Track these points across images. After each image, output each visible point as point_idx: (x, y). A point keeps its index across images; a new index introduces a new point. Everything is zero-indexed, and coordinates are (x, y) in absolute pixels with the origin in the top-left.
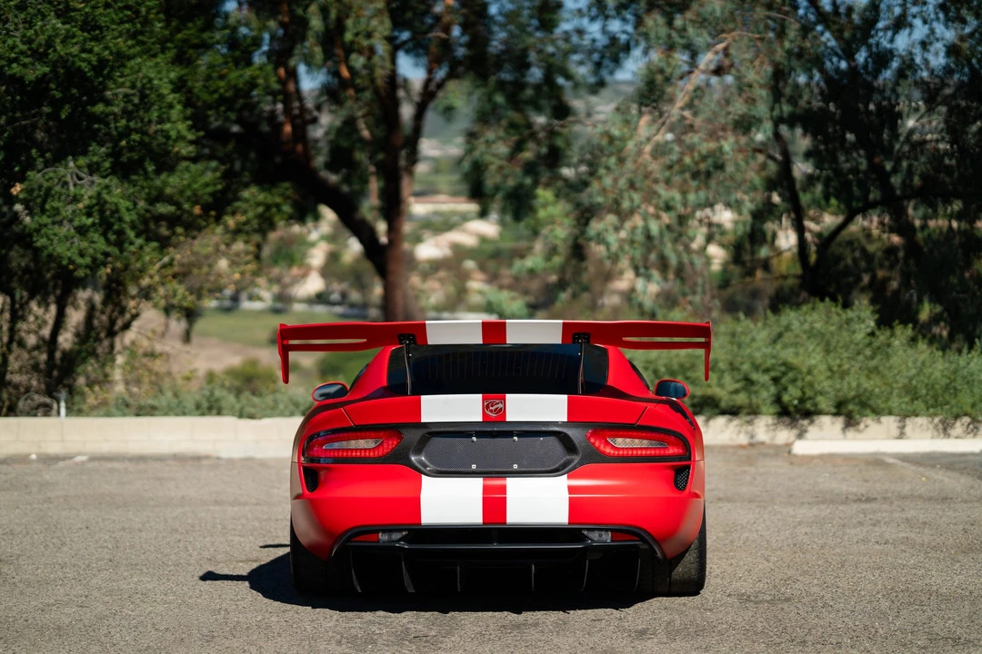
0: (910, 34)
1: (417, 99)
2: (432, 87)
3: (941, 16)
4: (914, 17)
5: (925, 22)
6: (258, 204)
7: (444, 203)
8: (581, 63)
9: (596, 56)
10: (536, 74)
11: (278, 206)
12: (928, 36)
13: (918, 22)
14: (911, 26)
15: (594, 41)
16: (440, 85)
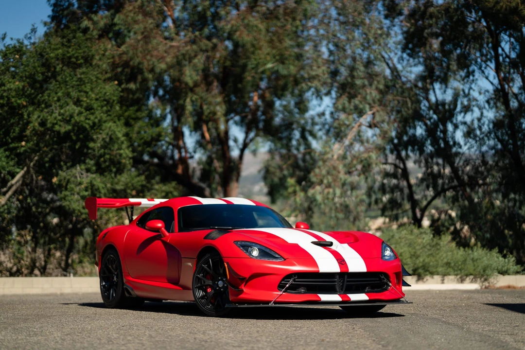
0: (472, 114)
1: (241, 146)
2: (248, 141)
4: (474, 106)
5: (479, 109)
8: (320, 130)
9: (327, 127)
12: (480, 116)
14: (472, 111)
16: (252, 140)
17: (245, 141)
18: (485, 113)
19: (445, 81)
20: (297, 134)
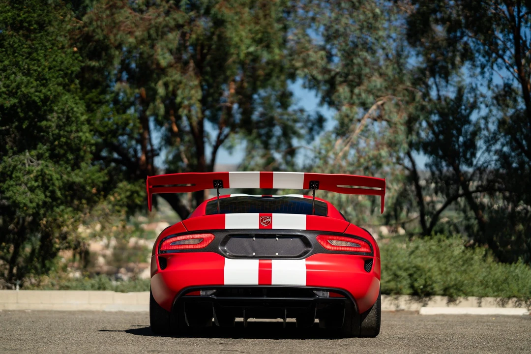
0: (479, 112)
1: (214, 143)
2: (222, 137)
3: (495, 102)
4: (481, 103)
5: (487, 106)
6: (127, 191)
9: (310, 125)
11: (137, 192)
12: (488, 114)
13: (483, 106)
14: (479, 108)
15: (309, 116)
16: (227, 136)
17: (219, 136)
18: (495, 112)
19: (446, 75)
20: (278, 131)
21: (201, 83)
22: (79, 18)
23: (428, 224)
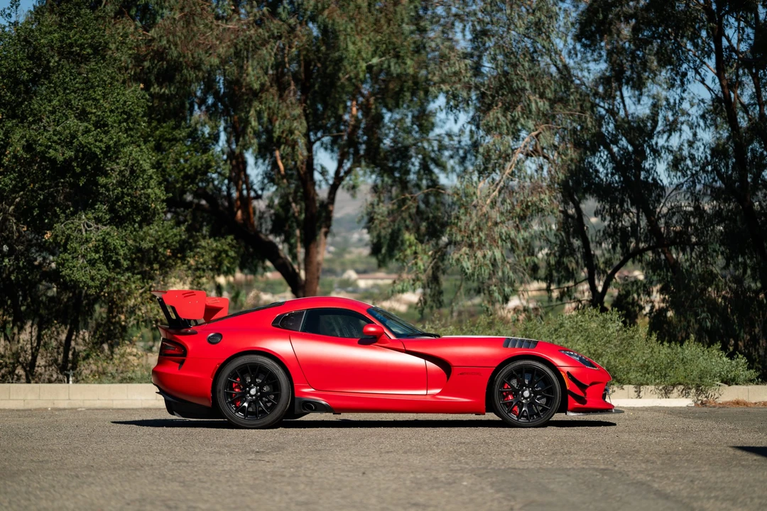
0: (680, 136)
1: (331, 182)
2: (341, 174)
4: (682, 123)
5: (691, 128)
6: (212, 250)
7: (382, 279)
8: (451, 157)
10: (415, 163)
11: (226, 252)
13: (685, 127)
14: (680, 130)
16: (347, 173)
17: (337, 172)
18: (700, 133)
19: (638, 85)
21: (305, 110)
22: (147, 28)
23: (600, 289)
